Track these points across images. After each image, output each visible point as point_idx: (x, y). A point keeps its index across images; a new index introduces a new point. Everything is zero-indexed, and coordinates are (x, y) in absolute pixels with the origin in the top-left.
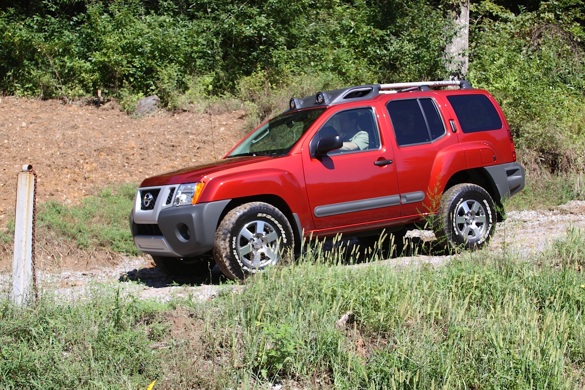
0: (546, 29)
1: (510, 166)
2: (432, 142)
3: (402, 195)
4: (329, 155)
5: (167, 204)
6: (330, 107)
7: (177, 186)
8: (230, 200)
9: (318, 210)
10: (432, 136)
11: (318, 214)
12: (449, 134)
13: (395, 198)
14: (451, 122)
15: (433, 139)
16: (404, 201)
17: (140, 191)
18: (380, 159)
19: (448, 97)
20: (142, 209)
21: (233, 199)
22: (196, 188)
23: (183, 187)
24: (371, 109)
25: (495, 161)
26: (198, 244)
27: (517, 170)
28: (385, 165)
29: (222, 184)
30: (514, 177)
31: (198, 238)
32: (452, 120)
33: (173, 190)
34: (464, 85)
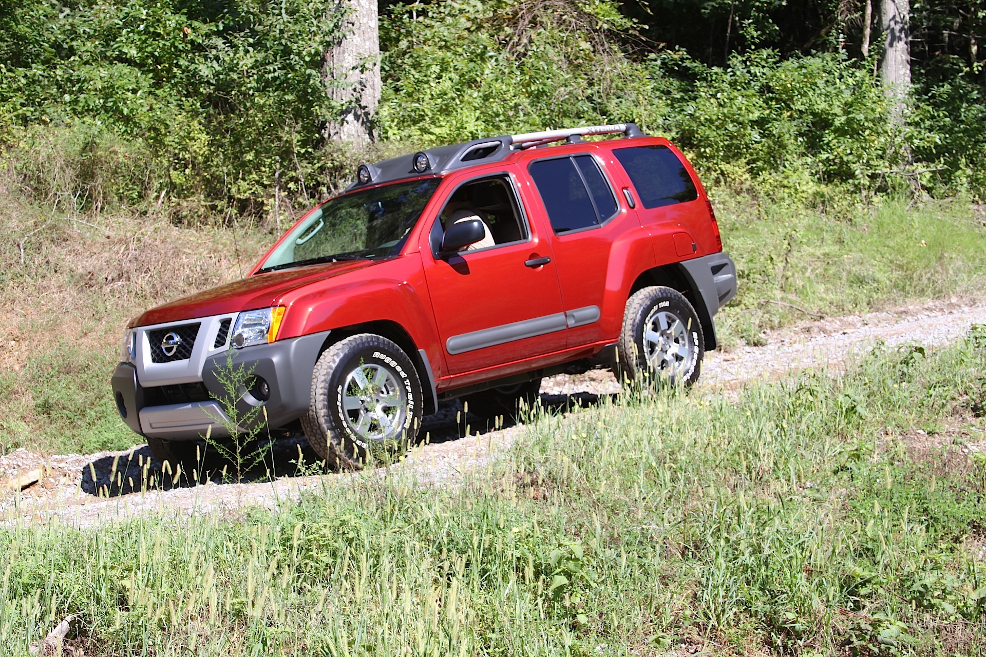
0: (545, 8)
1: (715, 260)
2: (602, 225)
3: (568, 312)
4: (460, 253)
5: (216, 346)
6: (447, 177)
7: (234, 316)
8: (329, 332)
9: (454, 342)
10: (601, 214)
11: (453, 349)
12: (624, 210)
13: (556, 319)
14: (625, 191)
15: (603, 220)
16: (571, 323)
17: (146, 331)
18: (533, 256)
19: (614, 151)
20: (154, 361)
21: (332, 330)
22: (273, 317)
23: (247, 317)
24: (508, 175)
25: (697, 252)
26: (284, 407)
27: (726, 264)
28: (540, 265)
29: (310, 309)
30: (722, 277)
31: (284, 397)
32: (626, 188)
33: (226, 324)
34: (631, 132)
